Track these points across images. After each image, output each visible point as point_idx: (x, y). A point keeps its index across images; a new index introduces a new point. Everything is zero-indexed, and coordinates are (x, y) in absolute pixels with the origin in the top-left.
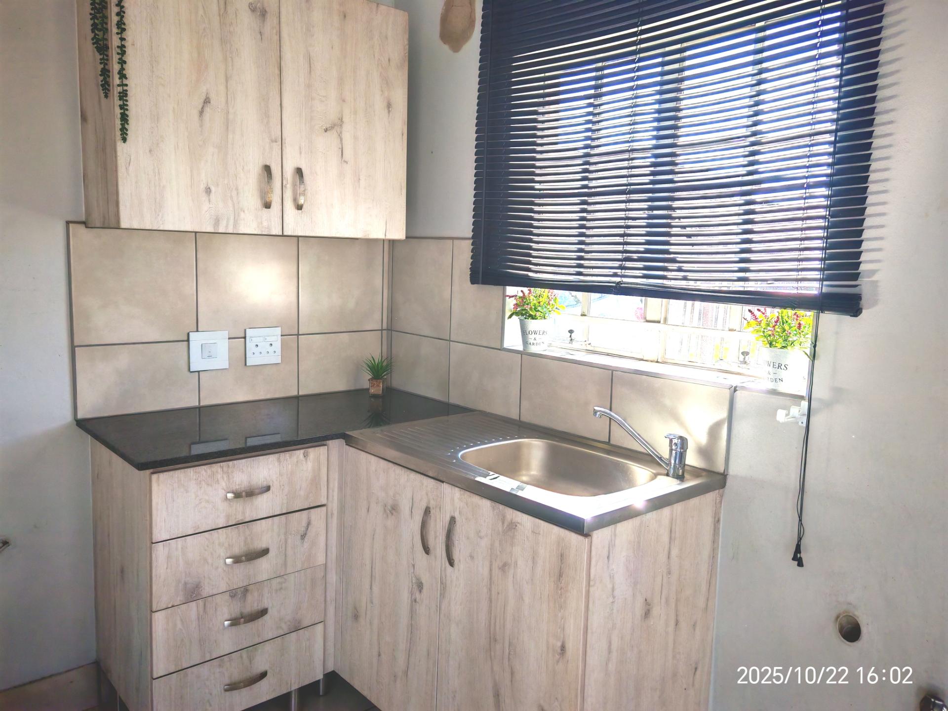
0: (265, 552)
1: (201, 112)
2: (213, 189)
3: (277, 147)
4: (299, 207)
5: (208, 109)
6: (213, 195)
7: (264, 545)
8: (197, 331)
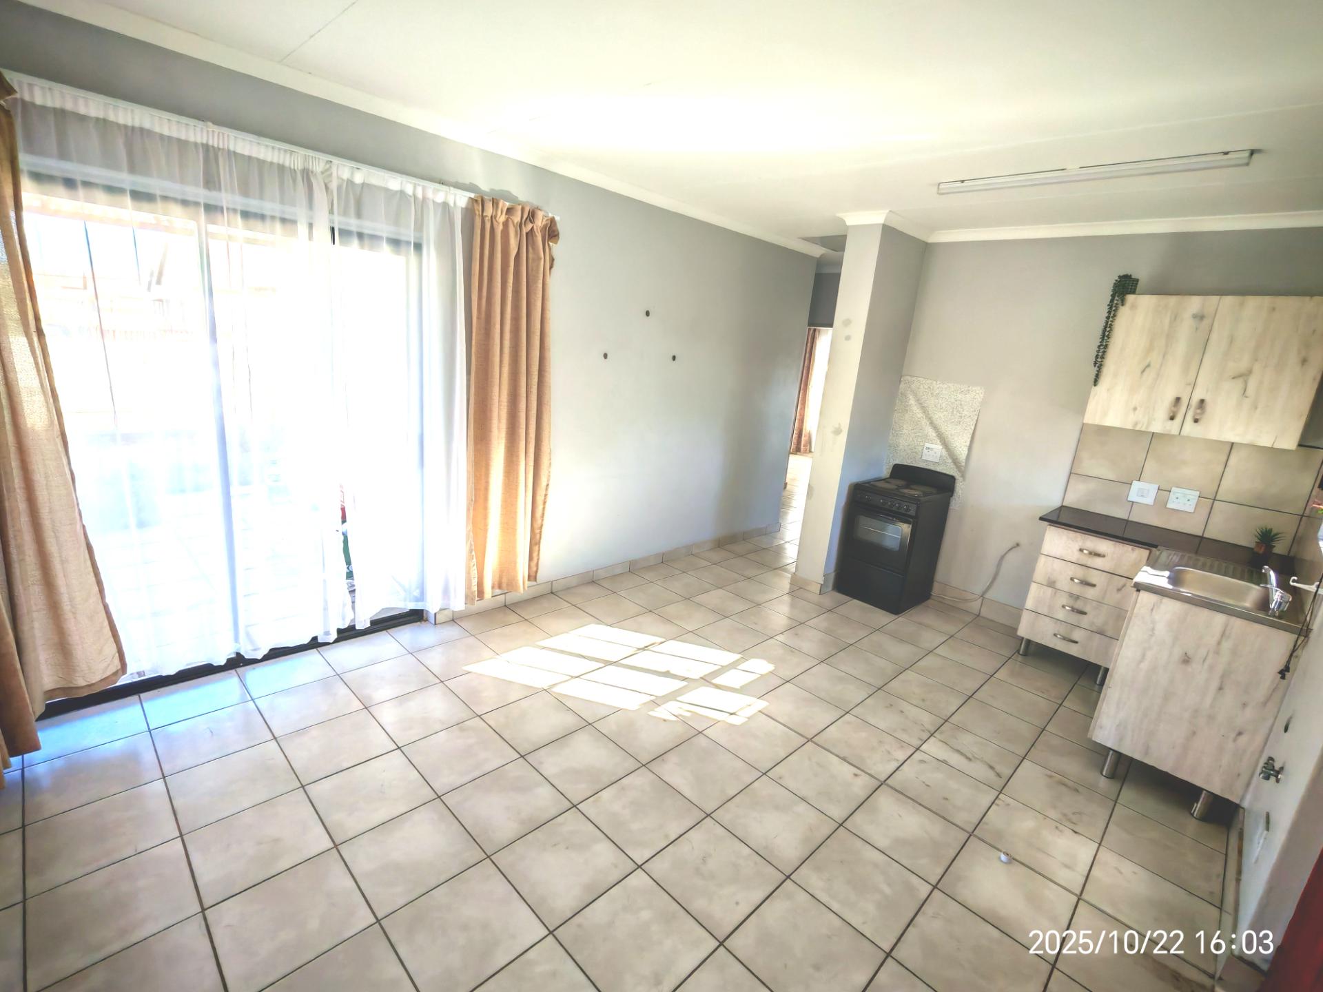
0: (1094, 586)
1: (1143, 371)
2: (1139, 408)
3: (1189, 389)
4: (1196, 421)
5: (1148, 370)
6: (1137, 412)
7: (1094, 582)
8: (1139, 480)
